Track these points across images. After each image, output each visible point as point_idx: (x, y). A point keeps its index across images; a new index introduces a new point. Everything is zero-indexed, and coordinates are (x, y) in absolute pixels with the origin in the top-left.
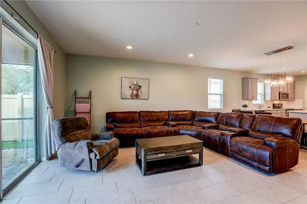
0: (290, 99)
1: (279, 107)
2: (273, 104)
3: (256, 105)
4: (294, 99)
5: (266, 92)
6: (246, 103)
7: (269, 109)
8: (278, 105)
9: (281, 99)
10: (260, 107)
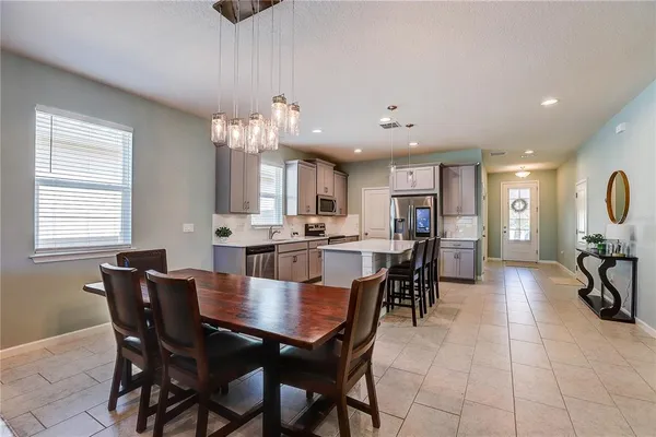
0: (338, 213)
1: (316, 234)
2: (306, 225)
3: (263, 228)
4: (344, 213)
5: (289, 194)
6: (230, 222)
7: (296, 238)
8: (316, 226)
9: (320, 213)
10: (271, 234)
